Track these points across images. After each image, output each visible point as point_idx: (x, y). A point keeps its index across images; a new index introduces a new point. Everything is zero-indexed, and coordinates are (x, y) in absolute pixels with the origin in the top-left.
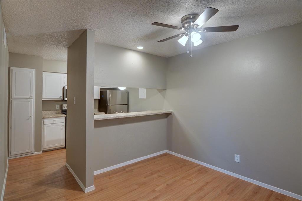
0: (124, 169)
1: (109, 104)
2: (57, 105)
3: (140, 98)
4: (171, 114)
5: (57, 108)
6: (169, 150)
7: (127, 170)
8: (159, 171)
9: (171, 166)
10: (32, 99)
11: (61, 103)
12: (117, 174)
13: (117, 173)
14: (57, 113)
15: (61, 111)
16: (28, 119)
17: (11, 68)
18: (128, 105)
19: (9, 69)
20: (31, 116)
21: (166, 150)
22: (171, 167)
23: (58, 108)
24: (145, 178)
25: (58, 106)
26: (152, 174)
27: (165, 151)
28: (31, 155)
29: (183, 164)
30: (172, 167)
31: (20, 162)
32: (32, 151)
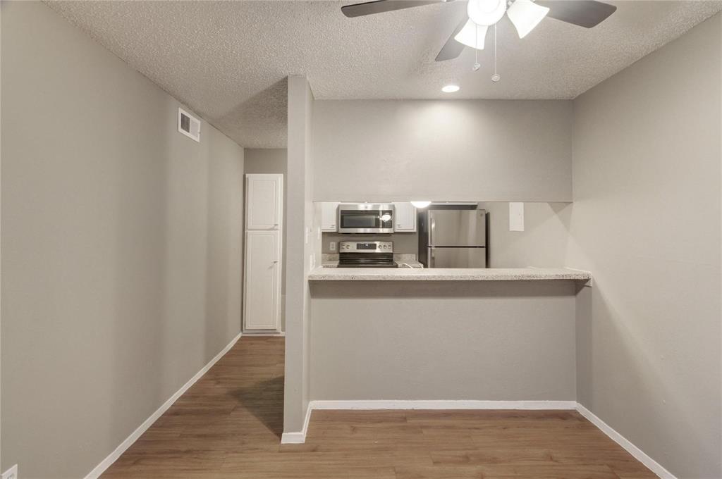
0: (405, 419)
1: (431, 244)
2: (331, 243)
3: (511, 230)
4: (587, 284)
5: (331, 249)
6: (583, 405)
7: (411, 422)
8: (494, 461)
9: (551, 459)
10: (277, 229)
11: (338, 239)
12: (379, 425)
13: (380, 422)
14: (330, 260)
15: (338, 255)
16: (271, 267)
17: (247, 175)
18: (487, 247)
19: (244, 176)
20: (275, 262)
21: (575, 402)
22: (547, 463)
23: (334, 249)
24: (436, 463)
25: (333, 245)
26: (466, 460)
27: (571, 405)
28: (275, 335)
29: (607, 468)
30: (551, 463)
31: (252, 344)
32: (277, 328)
